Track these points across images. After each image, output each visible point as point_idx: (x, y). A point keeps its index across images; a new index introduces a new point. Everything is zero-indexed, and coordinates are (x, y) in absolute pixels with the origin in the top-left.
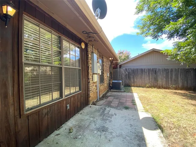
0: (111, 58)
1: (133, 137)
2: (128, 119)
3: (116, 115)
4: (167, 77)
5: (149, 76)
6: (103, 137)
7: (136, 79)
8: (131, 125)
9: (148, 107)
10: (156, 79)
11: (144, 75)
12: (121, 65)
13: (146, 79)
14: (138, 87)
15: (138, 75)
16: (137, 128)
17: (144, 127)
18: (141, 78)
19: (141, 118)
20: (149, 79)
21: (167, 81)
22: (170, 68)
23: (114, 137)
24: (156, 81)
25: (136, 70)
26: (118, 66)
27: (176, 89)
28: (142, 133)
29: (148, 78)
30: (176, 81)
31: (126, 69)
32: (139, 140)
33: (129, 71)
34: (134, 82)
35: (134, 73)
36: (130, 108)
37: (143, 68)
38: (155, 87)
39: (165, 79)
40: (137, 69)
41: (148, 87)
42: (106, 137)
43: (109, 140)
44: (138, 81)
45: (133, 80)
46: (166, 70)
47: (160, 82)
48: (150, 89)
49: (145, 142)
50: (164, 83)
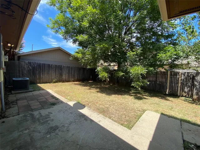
0: (12, 45)
1: (79, 118)
2: (65, 111)
3: (52, 113)
4: (69, 73)
5: (56, 72)
6: (60, 133)
7: (43, 75)
8: (70, 113)
9: (69, 98)
10: (61, 75)
11: (51, 71)
12: (20, 56)
13: (53, 75)
14: (44, 83)
15: (45, 71)
16: (76, 112)
17: (79, 109)
18: (48, 74)
19: (72, 106)
20: (56, 75)
21: (69, 76)
22: (71, 66)
23: (69, 127)
24: (61, 76)
25: (42, 65)
26: (16, 57)
27: (74, 81)
28: (81, 113)
29: (54, 74)
30: (74, 76)
31: (30, 63)
32: (83, 117)
33: (34, 65)
34: (40, 78)
35: (40, 68)
36: (57, 103)
37: (50, 63)
38: (60, 82)
39: (67, 74)
40: (44, 64)
41: (55, 82)
42: (63, 131)
43: (68, 131)
44: (45, 77)
45: (39, 77)
46: (68, 67)
47: (64, 77)
48: (57, 83)
49: (86, 116)
50: (67, 78)
